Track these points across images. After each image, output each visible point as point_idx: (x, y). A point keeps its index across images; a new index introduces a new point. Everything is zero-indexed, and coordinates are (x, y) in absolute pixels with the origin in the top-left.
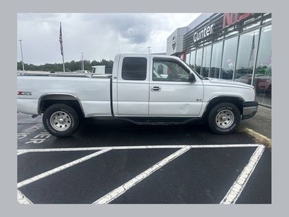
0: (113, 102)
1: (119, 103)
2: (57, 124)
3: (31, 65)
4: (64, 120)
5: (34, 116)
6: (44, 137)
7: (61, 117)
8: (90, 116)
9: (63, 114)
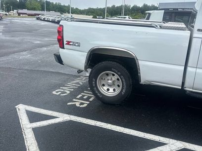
0: (189, 69)
1: (198, 70)
2: (104, 85)
3: (77, 9)
4: (114, 82)
5: (80, 71)
6: (87, 100)
7: (109, 78)
8: (148, 83)
9: (114, 75)
